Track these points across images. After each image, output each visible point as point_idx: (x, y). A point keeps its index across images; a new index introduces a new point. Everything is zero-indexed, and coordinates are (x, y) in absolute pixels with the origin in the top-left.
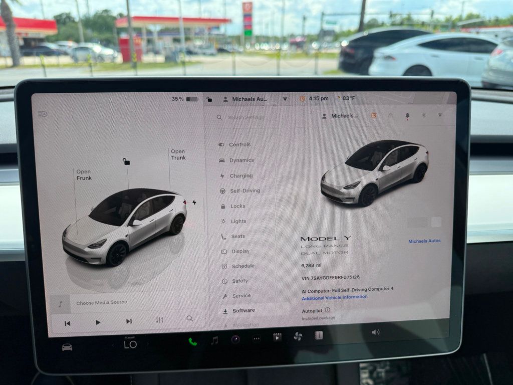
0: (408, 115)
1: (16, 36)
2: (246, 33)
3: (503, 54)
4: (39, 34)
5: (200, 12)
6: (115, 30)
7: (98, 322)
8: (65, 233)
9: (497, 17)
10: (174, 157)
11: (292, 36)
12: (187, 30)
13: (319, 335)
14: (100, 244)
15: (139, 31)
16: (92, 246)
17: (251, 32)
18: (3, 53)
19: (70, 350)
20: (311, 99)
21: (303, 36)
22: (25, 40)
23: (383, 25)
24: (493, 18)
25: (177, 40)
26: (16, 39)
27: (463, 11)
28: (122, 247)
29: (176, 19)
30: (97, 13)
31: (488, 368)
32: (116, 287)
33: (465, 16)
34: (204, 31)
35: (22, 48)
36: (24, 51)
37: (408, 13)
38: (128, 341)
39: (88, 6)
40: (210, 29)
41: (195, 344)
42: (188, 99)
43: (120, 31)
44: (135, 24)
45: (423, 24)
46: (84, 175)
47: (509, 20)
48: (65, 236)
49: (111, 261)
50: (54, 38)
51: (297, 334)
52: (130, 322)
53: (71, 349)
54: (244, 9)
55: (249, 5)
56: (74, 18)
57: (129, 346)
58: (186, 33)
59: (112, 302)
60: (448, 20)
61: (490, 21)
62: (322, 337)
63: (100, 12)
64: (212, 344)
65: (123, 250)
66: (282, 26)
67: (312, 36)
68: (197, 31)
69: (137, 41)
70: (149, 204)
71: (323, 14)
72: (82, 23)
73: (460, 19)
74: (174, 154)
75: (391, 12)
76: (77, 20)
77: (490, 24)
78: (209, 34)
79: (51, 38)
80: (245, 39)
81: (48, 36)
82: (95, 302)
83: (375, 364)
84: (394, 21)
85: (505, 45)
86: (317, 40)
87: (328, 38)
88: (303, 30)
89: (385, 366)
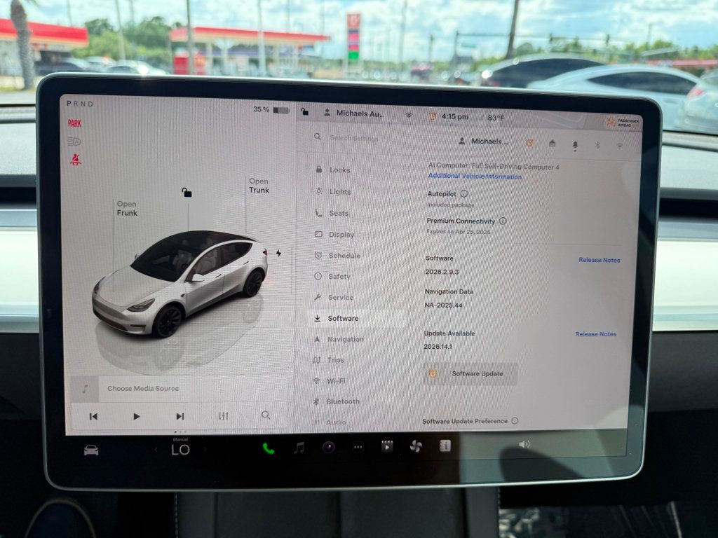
0: (575, 144)
1: (30, 48)
2: (350, 56)
3: (703, 96)
4: (63, 46)
5: (288, 24)
6: (170, 45)
7: (136, 417)
8: (96, 289)
9: (696, 47)
10: (253, 189)
11: (414, 62)
12: (269, 48)
13: (446, 445)
14: (145, 306)
15: (202, 47)
16: (133, 309)
17: (357, 55)
18: (11, 71)
19: (95, 455)
20: (444, 116)
21: (430, 63)
22: (43, 53)
23: (540, 51)
24: (691, 48)
25: (254, 62)
26: (30, 53)
27: (649, 36)
28: (175, 311)
29: (254, 33)
30: (144, 21)
31: (677, 523)
32: (163, 367)
33: (652, 43)
34: (292, 50)
35: (37, 64)
36: (40, 69)
37: (575, 37)
38: (177, 445)
39: (132, 11)
40: (300, 48)
41: (272, 452)
42: (276, 110)
43: (175, 46)
44: (198, 38)
45: (595, 52)
46: (128, 209)
47: (712, 52)
48: (96, 293)
49: (159, 330)
50: (84, 53)
51: (414, 442)
52: (181, 418)
53: (97, 453)
54: (349, 24)
55: (355, 17)
56: (113, 27)
57: (178, 452)
58: (267, 54)
59: (158, 389)
60: (630, 48)
61: (686, 51)
62: (449, 449)
63: (150, 20)
64: (295, 452)
65: (177, 315)
66: (401, 49)
67: (442, 63)
68: (283, 51)
69: (199, 60)
70: (215, 253)
71: (458, 34)
72: (124, 34)
73: (646, 47)
74: (253, 185)
75: (551, 35)
76: (116, 28)
77: (686, 55)
78: (300, 55)
79: (80, 53)
80: (350, 63)
81: (76, 49)
82: (133, 388)
83: (519, 511)
84: (555, 47)
85: (707, 82)
86: (448, 70)
87: (464, 67)
88: (430, 54)
89: (533, 514)
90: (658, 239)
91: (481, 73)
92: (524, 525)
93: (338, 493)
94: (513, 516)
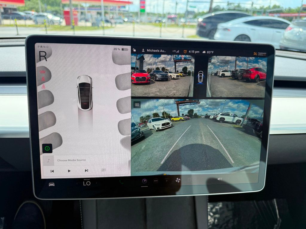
2: (141, 11)
3: (292, 30)
4: (14, 6)
6: (61, 5)
7: (69, 171)
9: (290, 8)
11: (169, 14)
12: (106, 7)
15: (76, 6)
17: (144, 10)
19: (53, 186)
21: (176, 14)
22: (4, 9)
23: (223, 9)
24: (287, 8)
25: (99, 13)
27: (270, 3)
31: (276, 207)
33: (272, 6)
34: (115, 8)
35: (2, 14)
36: (4, 16)
37: (238, 3)
38: (86, 182)
40: (119, 7)
41: (123, 183)
42: (123, 49)
43: (64, 6)
44: (74, 2)
45: (247, 10)
50: (23, 9)
51: (177, 179)
52: (87, 171)
53: (54, 185)
57: (86, 184)
58: (105, 10)
59: (78, 160)
60: (261, 8)
61: (285, 10)
67: (181, 14)
68: (112, 8)
69: (75, 12)
71: (188, 1)
73: (269, 8)
75: (228, 2)
77: (286, 11)
78: (119, 10)
79: (21, 9)
80: (141, 14)
81: (19, 7)
82: (68, 160)
83: (214, 204)
84: (229, 7)
85: (294, 24)
86: (184, 17)
87: (191, 16)
88: (176, 10)
89: (220, 204)
90: (273, 97)
91: (198, 19)
92: (216, 209)
93: (145, 199)
94: (212, 206)
